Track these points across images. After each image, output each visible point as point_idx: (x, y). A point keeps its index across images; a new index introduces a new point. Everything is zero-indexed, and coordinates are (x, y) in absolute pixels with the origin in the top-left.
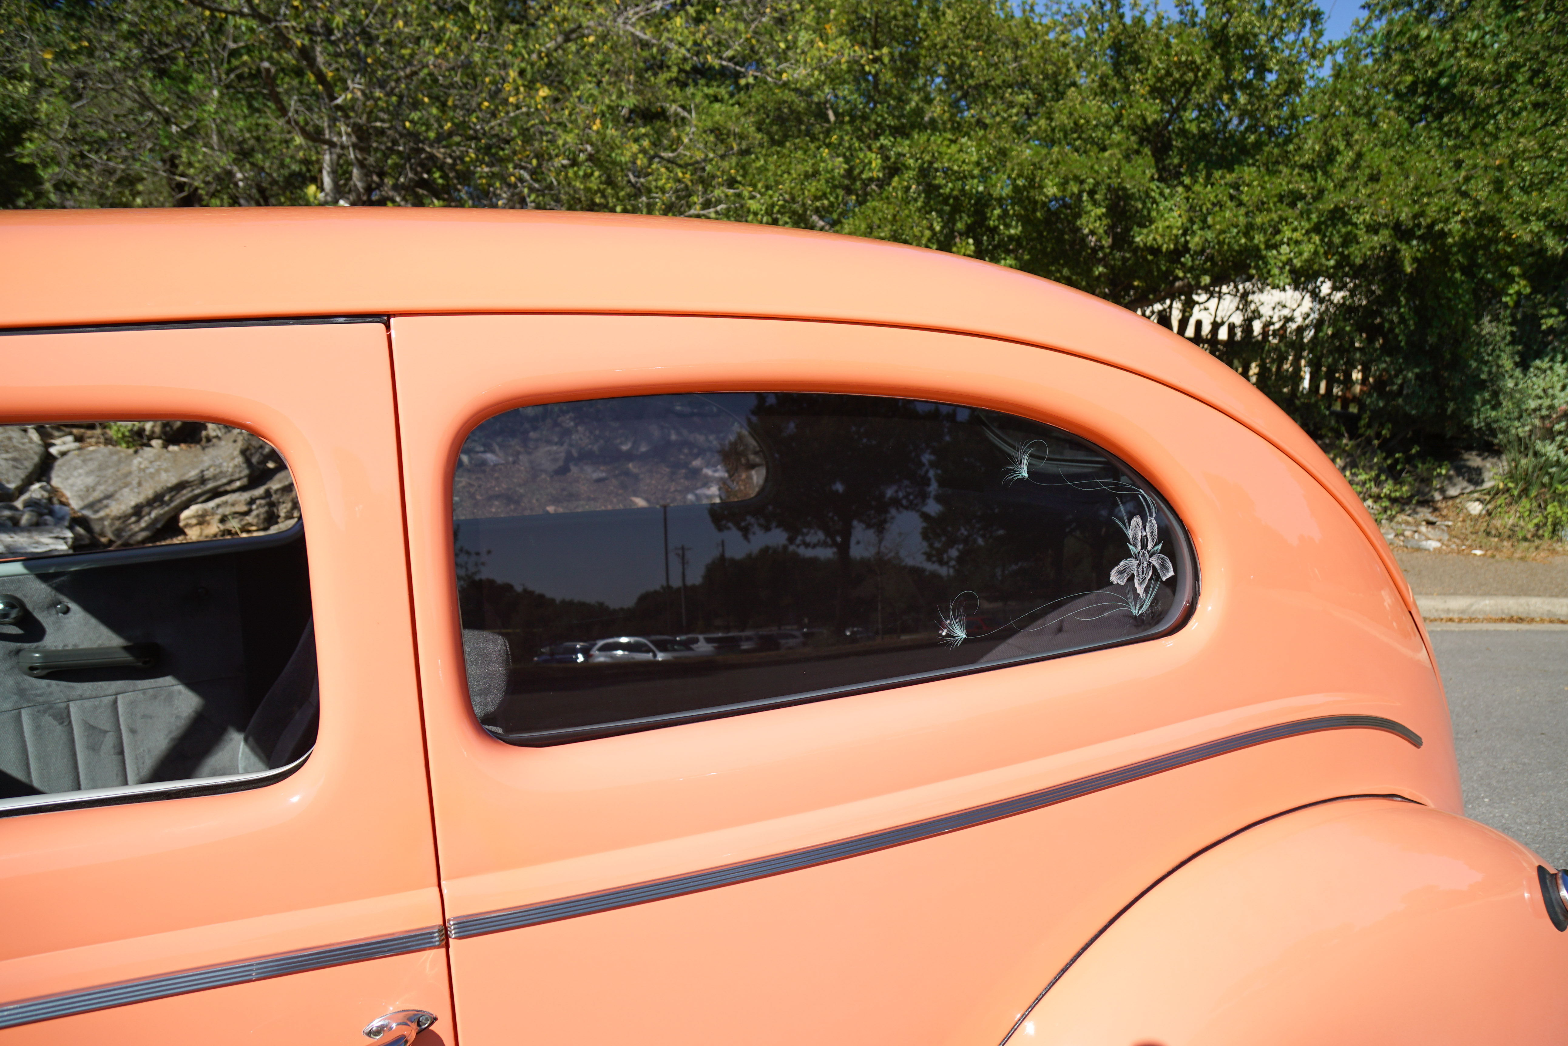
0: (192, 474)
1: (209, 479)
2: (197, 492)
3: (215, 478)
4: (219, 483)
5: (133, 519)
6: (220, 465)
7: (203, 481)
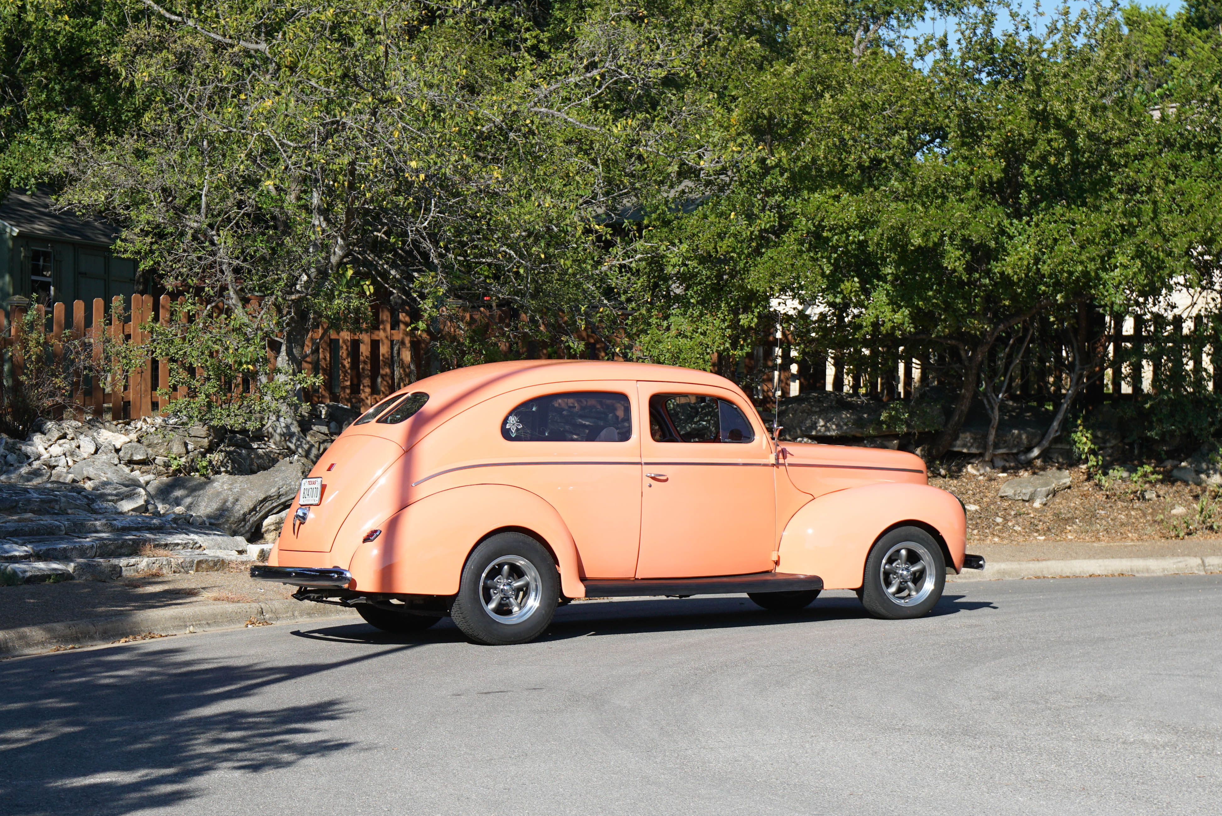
0: (273, 491)
1: (283, 495)
2: (274, 505)
3: (286, 494)
4: (289, 498)
5: (243, 523)
6: (290, 484)
7: (279, 496)
